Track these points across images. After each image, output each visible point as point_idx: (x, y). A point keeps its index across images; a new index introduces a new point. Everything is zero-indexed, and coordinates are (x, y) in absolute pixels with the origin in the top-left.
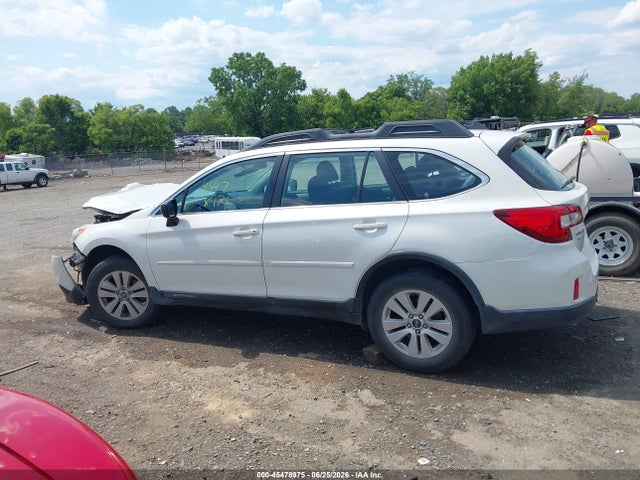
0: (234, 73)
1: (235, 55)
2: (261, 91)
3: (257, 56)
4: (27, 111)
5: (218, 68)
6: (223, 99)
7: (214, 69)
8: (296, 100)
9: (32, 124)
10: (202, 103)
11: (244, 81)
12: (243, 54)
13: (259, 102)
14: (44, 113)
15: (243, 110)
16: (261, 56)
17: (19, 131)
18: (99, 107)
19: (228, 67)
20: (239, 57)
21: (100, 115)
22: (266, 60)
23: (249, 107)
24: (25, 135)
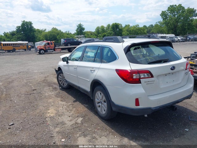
0: (169, 12)
1: (171, 6)
2: (179, 18)
3: (179, 5)
4: (109, 28)
5: (163, 11)
6: (164, 22)
7: (162, 11)
8: (192, 21)
9: (109, 32)
10: (157, 23)
11: (173, 15)
12: (173, 5)
13: (177, 22)
14: (112, 28)
15: (171, 25)
16: (180, 5)
17: (105, 33)
18: (126, 26)
19: (167, 10)
20: (172, 6)
21: (126, 28)
22: (182, 7)
23: (173, 24)
24: (107, 34)
